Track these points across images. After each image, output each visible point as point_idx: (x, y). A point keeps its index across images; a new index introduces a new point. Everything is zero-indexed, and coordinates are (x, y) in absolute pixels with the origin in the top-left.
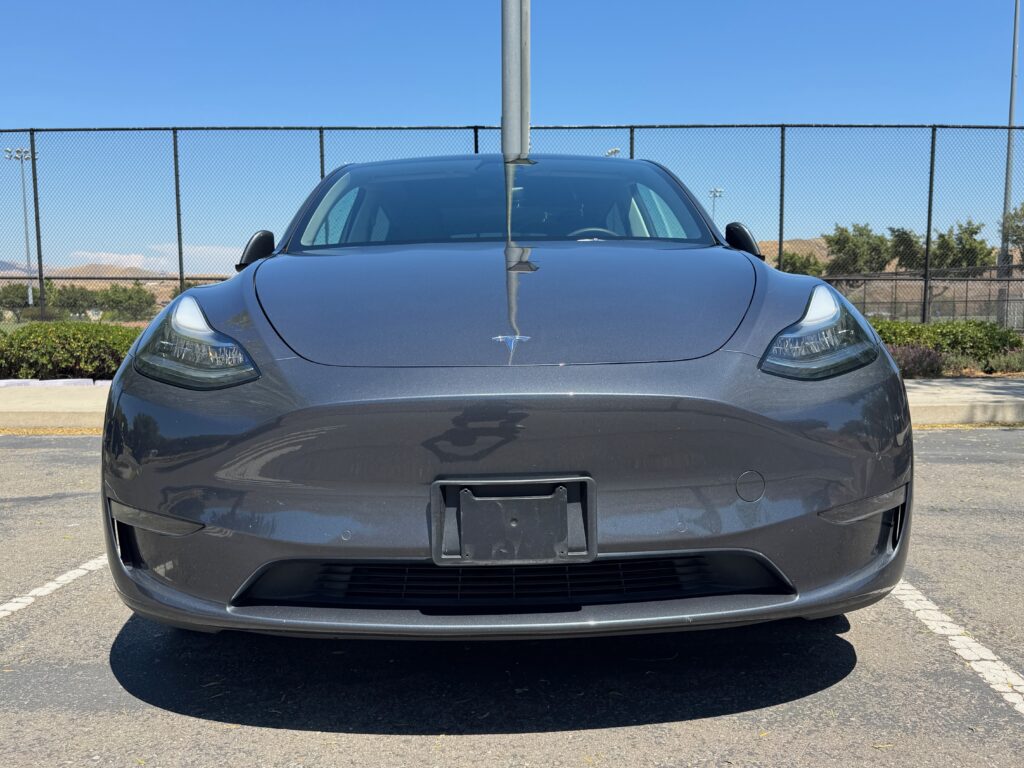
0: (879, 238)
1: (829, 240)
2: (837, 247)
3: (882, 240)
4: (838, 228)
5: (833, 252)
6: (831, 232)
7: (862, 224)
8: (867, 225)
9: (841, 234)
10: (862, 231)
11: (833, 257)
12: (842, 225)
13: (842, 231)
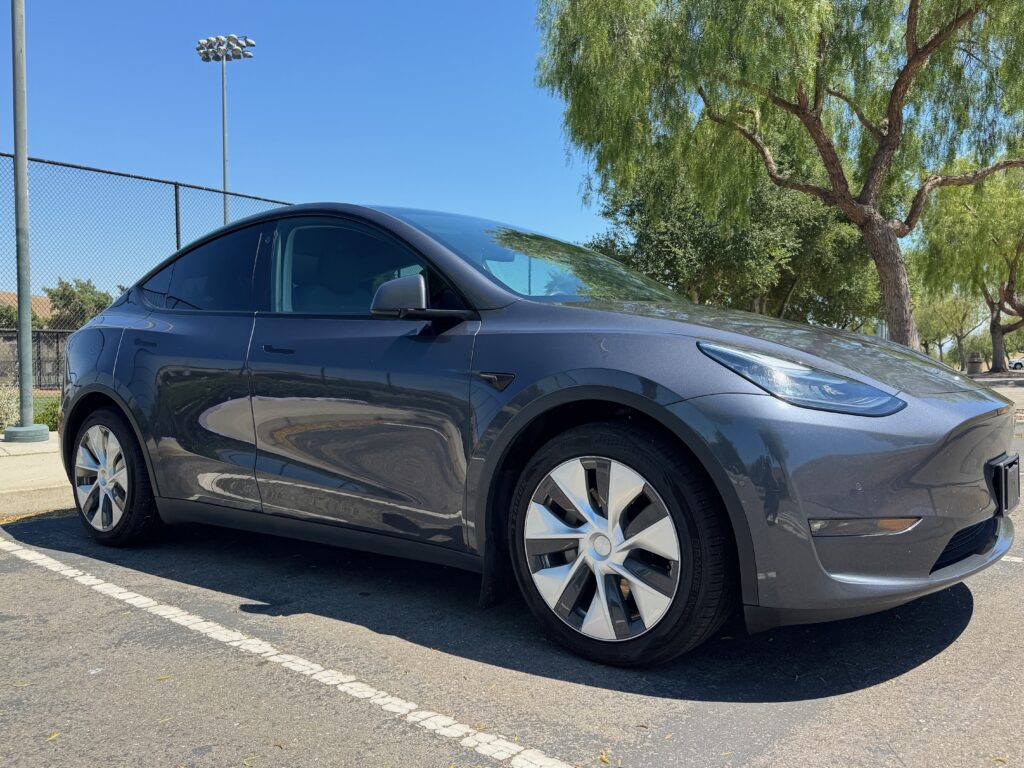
0: (104, 295)
1: (52, 295)
2: (63, 302)
3: (106, 297)
4: (61, 283)
5: (55, 306)
6: (54, 286)
7: (84, 281)
8: (89, 281)
9: (65, 289)
10: (86, 288)
11: (56, 312)
12: (65, 280)
13: (65, 286)
